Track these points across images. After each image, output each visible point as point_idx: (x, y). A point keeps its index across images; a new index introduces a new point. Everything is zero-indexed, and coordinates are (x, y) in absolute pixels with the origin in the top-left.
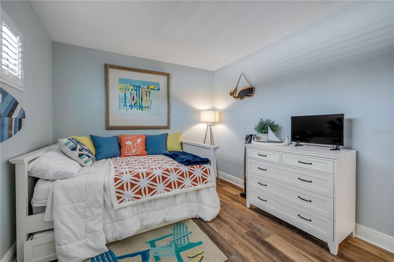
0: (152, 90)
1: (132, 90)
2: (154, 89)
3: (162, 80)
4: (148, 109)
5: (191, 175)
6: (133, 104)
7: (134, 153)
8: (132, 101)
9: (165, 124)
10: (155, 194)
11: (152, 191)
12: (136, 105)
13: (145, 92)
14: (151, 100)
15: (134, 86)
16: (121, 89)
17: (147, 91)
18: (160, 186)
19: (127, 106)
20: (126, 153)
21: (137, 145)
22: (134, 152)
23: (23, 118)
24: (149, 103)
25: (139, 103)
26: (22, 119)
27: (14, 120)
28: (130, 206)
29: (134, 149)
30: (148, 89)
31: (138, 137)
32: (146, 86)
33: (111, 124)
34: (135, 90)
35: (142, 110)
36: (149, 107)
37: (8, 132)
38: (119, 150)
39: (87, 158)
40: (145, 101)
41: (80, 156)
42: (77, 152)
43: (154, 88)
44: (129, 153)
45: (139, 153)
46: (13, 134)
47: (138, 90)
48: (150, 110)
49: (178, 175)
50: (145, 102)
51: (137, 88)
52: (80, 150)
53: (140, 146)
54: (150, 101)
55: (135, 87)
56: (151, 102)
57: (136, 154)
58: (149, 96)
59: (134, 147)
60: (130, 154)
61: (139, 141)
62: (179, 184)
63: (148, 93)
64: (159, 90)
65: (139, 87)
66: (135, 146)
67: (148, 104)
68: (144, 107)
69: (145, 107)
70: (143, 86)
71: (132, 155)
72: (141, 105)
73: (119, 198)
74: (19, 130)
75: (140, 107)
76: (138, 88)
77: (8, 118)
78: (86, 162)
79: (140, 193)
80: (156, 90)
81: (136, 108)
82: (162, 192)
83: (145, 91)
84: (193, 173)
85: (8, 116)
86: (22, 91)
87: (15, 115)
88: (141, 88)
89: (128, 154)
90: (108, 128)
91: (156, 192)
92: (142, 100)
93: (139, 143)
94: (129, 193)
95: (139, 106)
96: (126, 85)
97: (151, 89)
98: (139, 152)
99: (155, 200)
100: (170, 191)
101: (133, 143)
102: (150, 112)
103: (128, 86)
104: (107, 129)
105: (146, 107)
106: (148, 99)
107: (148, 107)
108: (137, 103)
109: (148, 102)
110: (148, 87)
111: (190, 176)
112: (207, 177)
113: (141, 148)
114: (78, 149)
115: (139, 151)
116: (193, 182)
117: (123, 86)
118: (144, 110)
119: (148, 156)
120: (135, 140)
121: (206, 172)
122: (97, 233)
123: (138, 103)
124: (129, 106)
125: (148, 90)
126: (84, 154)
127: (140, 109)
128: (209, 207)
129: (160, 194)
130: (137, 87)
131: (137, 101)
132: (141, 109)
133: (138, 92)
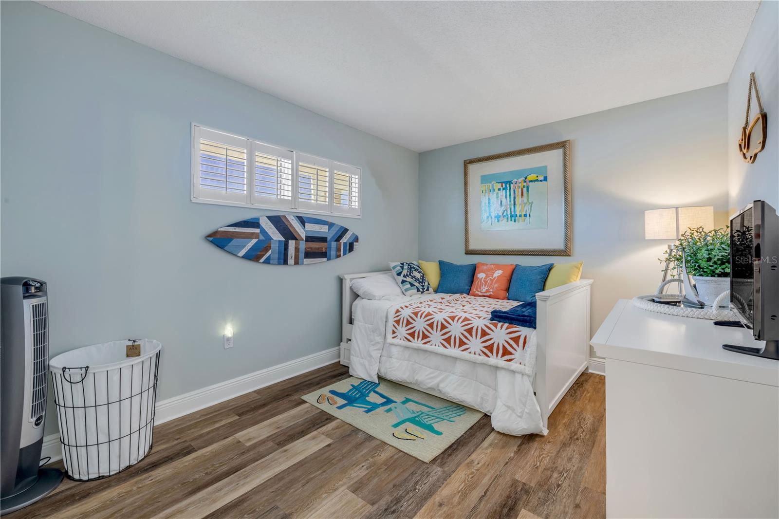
0: (533, 183)
1: (499, 189)
2: (537, 180)
3: (552, 160)
4: (526, 219)
5: (485, 336)
6: (500, 214)
7: (485, 293)
8: (500, 209)
9: (559, 245)
10: (428, 343)
11: (426, 338)
12: (505, 214)
13: (520, 190)
14: (530, 201)
15: (502, 183)
16: (484, 192)
17: (524, 187)
18: (436, 336)
19: (492, 218)
20: (475, 290)
21: (491, 280)
22: (484, 290)
23: (355, 242)
24: (527, 207)
25: (511, 209)
26: (353, 243)
27: (342, 244)
28: (400, 346)
29: (485, 286)
30: (525, 182)
31: (498, 267)
32: (522, 177)
33: (472, 246)
34: (503, 189)
35: (515, 221)
36: (528, 215)
37: (336, 253)
38: (470, 284)
39: (409, 286)
40: (520, 204)
41: (403, 282)
42: (401, 278)
43: (537, 178)
44: (479, 291)
45: (491, 293)
46: (342, 255)
47: (508, 188)
48: (528, 221)
49: (463, 328)
50: (521, 206)
51: (506, 186)
52: (404, 276)
53: (495, 283)
54: (530, 203)
55: (504, 184)
56: (531, 205)
57: (488, 294)
58: (528, 195)
59: (486, 282)
60: (480, 294)
61: (498, 273)
62: (462, 343)
63: (525, 189)
64: (545, 179)
65: (510, 182)
66: (488, 281)
67: (525, 210)
68: (518, 215)
69: (520, 216)
70: (515, 180)
71: (482, 294)
72: (513, 213)
73: (394, 332)
74: (349, 252)
75: (512, 216)
76: (508, 185)
77: (335, 243)
78: (407, 290)
79: (412, 335)
80: (541, 181)
81: (505, 220)
82: (437, 345)
83: (520, 187)
84: (489, 334)
85: (335, 241)
86: (360, 219)
87: (344, 240)
88: (512, 184)
89: (477, 292)
90: (469, 252)
91: (429, 342)
92: (515, 204)
93: (495, 278)
94: (402, 331)
95: (509, 216)
96: (491, 184)
97: (531, 181)
98: (493, 292)
99: (426, 351)
100: (447, 348)
101: (487, 276)
102: (528, 223)
103: (493, 185)
104: (466, 254)
105: (523, 216)
106: (526, 201)
107: (525, 215)
108: (507, 210)
109: (525, 206)
110: (525, 179)
111: (483, 337)
112: (515, 350)
113: (496, 285)
114: (402, 275)
115: (491, 290)
116: (484, 349)
117: (486, 186)
118: (519, 221)
119: (508, 301)
120: (492, 272)
121: (516, 340)
122: (373, 360)
123: (509, 210)
124: (495, 217)
125: (525, 184)
126: (407, 281)
127: (511, 220)
128: (504, 406)
129: (433, 347)
130: (506, 183)
131: (507, 208)
132: (513, 221)
133: (508, 191)
